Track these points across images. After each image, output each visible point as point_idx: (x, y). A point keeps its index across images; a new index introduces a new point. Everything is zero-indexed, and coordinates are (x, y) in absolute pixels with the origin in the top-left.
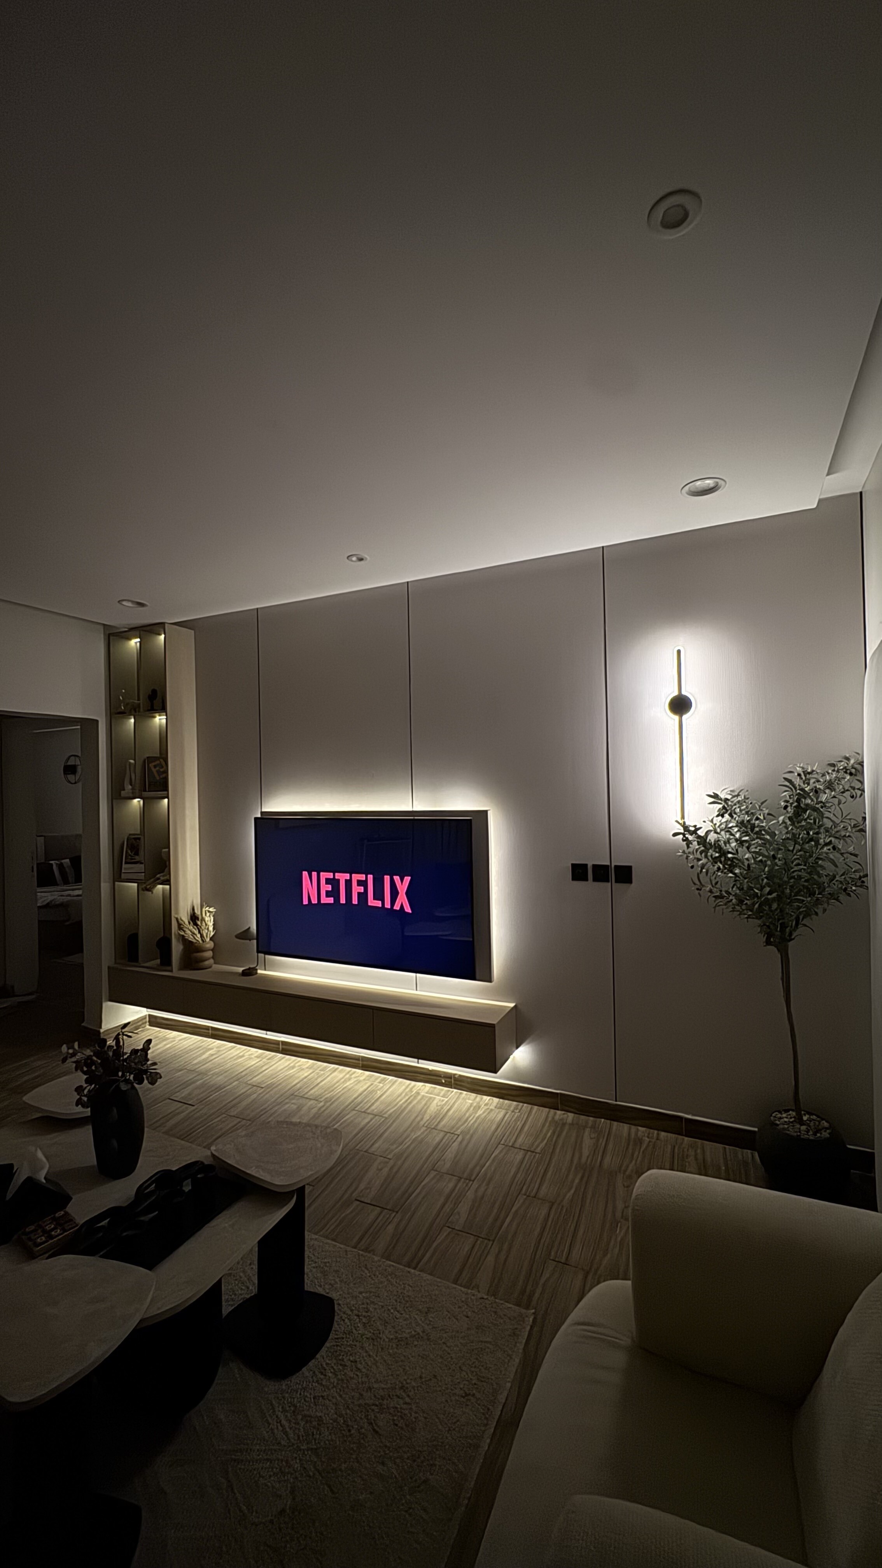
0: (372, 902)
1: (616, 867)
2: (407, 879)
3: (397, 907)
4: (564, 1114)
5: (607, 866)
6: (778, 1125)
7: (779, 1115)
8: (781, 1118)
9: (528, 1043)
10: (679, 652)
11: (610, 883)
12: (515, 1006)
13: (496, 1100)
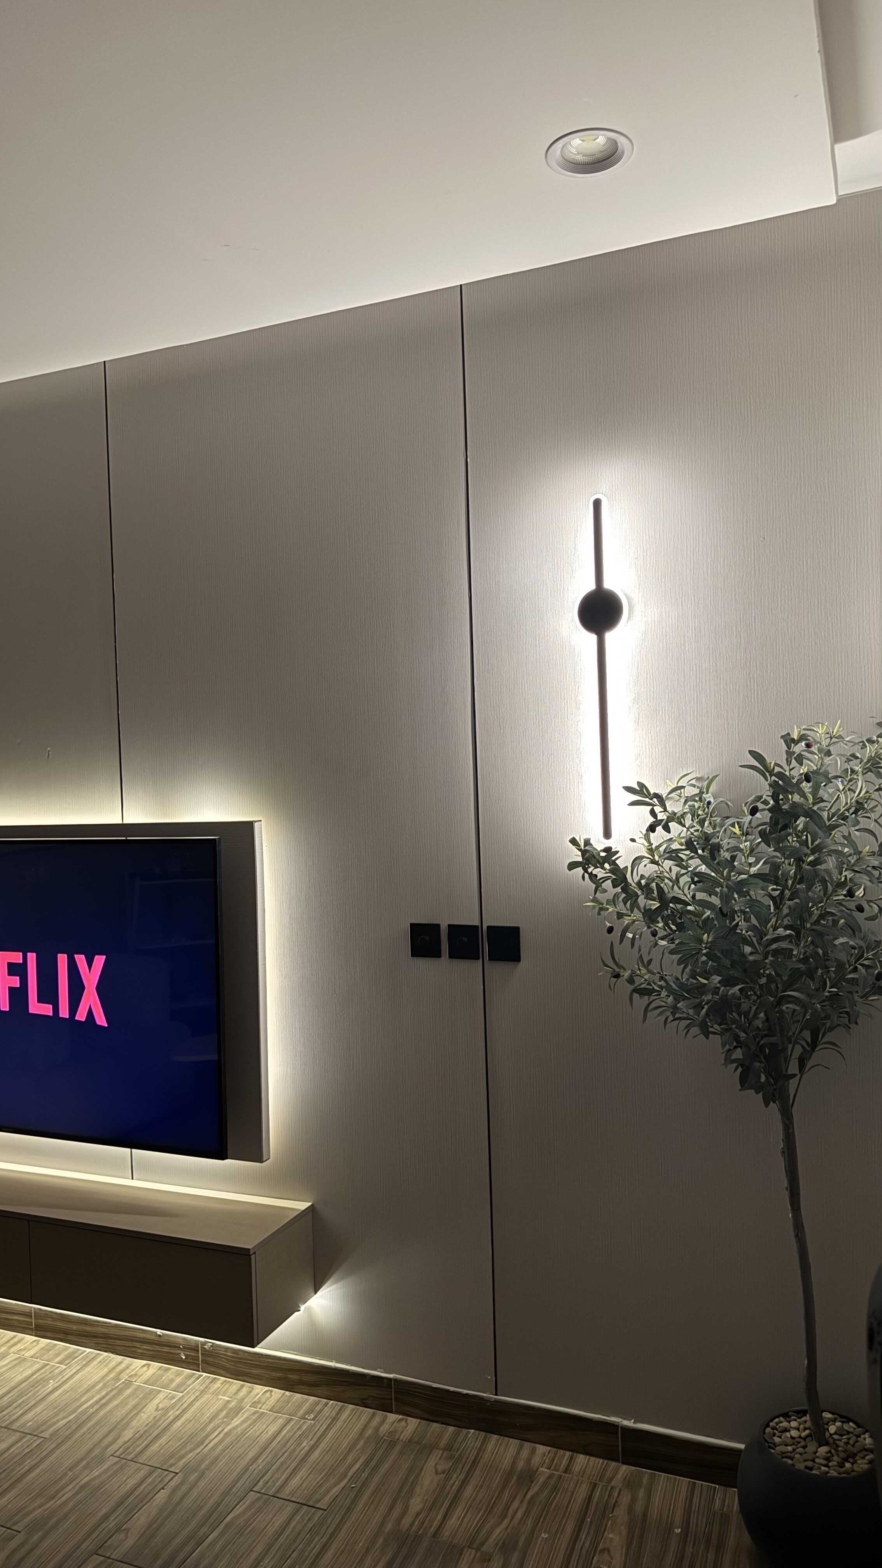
0: (36, 1007)
1: (488, 927)
2: (100, 961)
3: (81, 1016)
4: (400, 1420)
5: (477, 927)
6: (775, 1445)
7: (785, 1424)
8: (786, 1430)
9: (336, 1282)
10: (597, 504)
11: (481, 961)
12: (312, 1205)
13: (277, 1393)
